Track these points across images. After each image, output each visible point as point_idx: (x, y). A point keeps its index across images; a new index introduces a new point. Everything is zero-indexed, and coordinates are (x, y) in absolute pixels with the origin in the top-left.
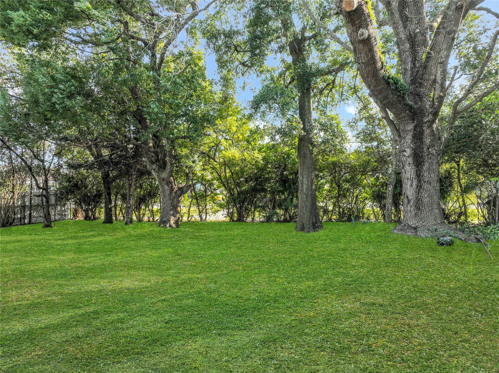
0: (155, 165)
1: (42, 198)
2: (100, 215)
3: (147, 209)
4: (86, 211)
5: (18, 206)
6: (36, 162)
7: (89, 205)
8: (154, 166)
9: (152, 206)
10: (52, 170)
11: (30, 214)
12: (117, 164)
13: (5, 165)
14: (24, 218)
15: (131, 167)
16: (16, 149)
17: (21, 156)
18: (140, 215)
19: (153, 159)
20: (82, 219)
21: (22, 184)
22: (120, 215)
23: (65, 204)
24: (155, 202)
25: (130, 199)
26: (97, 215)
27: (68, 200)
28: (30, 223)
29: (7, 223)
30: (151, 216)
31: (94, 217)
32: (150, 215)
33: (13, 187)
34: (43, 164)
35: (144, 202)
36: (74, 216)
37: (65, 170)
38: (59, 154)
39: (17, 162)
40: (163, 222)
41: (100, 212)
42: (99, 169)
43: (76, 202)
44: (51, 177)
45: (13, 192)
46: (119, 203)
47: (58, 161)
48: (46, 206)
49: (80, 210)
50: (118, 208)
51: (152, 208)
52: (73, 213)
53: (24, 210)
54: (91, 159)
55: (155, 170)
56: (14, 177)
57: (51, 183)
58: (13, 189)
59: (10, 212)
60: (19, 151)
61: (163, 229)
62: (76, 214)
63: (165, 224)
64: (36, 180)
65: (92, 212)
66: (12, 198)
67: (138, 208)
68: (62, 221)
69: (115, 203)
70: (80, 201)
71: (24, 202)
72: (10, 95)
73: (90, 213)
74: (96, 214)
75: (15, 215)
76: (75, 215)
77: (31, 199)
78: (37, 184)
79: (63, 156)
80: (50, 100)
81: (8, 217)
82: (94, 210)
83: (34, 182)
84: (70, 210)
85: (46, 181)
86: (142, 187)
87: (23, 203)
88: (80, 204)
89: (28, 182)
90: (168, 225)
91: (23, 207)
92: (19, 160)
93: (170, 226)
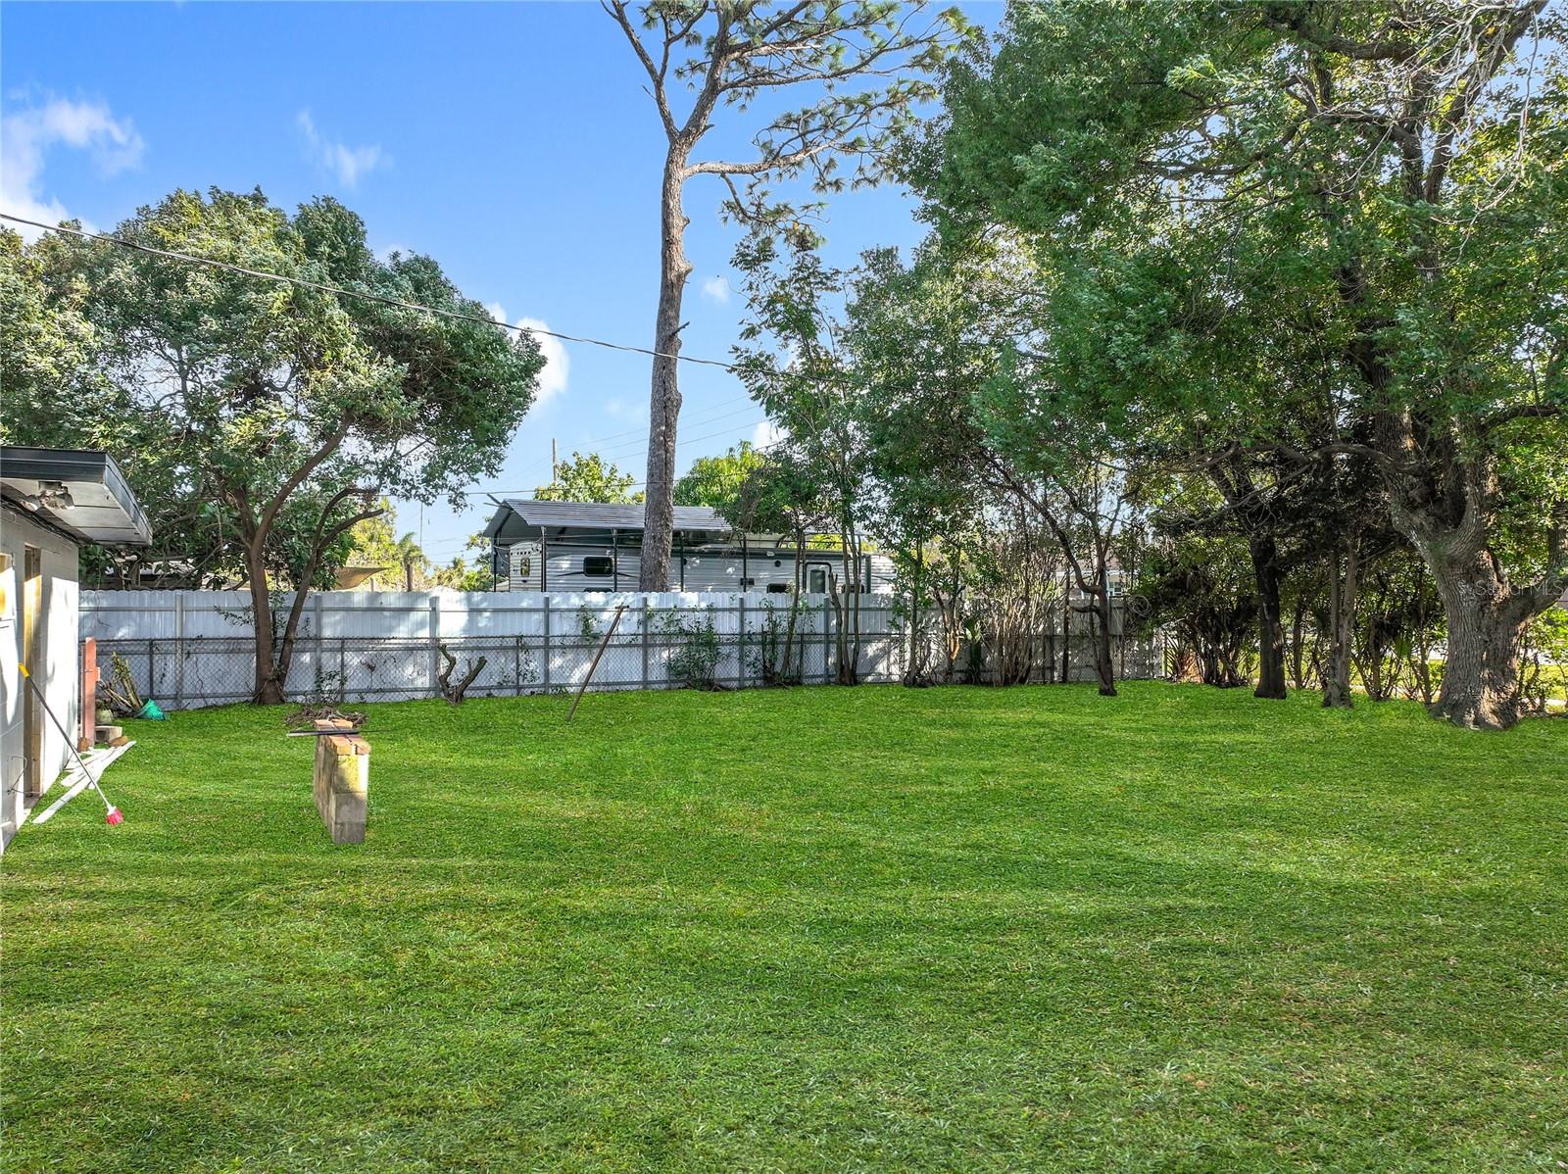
0: (1422, 513)
1: (1091, 616)
2: (1249, 671)
3: (1405, 660)
4: (1210, 658)
5: (1038, 637)
6: (1078, 518)
7: (1218, 642)
8: (1419, 518)
9: (1423, 651)
10: (1118, 541)
11: (1066, 656)
12: (1297, 514)
13: (1010, 531)
14: (1052, 669)
15: (1343, 522)
16: (1032, 487)
17: (1043, 508)
18: (1377, 680)
19: (1413, 493)
20: (1198, 680)
21: (1045, 580)
22: (1313, 678)
23: (1151, 635)
24: (1435, 637)
25: (1338, 625)
26: (1241, 671)
27: (1159, 624)
28: (1064, 680)
29: (1014, 678)
30: (1419, 686)
31: (1230, 677)
32: (1415, 683)
33: (1027, 586)
34: (1094, 524)
35: (1395, 636)
36: (1175, 669)
37: (1150, 540)
38: (1133, 495)
39: (1035, 523)
40: (1454, 707)
41: (1249, 661)
42: (1243, 533)
43: (1181, 631)
44: (1115, 560)
45: (1027, 599)
46: (1309, 637)
47: (1132, 514)
48: (1102, 640)
49: (1193, 654)
50: (1306, 654)
51: (1424, 658)
52: (1174, 663)
53: (1052, 648)
54: (1222, 503)
55: (1420, 530)
56: (1028, 561)
57: (1114, 574)
58: (1027, 592)
59: (1020, 651)
60: (1038, 496)
61: (1448, 729)
62: (1182, 665)
63: (1459, 713)
64: (1077, 569)
65: (1226, 661)
66: (1024, 613)
67: (1372, 654)
68: (1143, 682)
69: (1297, 636)
70: (1191, 627)
71: (1051, 627)
72: (1020, 353)
73: (1221, 666)
74: (1239, 670)
75: (1030, 657)
76: (1179, 668)
77: (1066, 619)
78: (1080, 579)
79: (1146, 499)
80: (1103, 353)
81: (1017, 663)
82: (1231, 656)
83: (1074, 574)
84: (1166, 653)
85: (1102, 570)
86: (1386, 589)
87: (1049, 627)
88: (1193, 637)
89: (1060, 574)
90: (1470, 718)
91: (1049, 638)
92: (1040, 517)
93: (1476, 722)
